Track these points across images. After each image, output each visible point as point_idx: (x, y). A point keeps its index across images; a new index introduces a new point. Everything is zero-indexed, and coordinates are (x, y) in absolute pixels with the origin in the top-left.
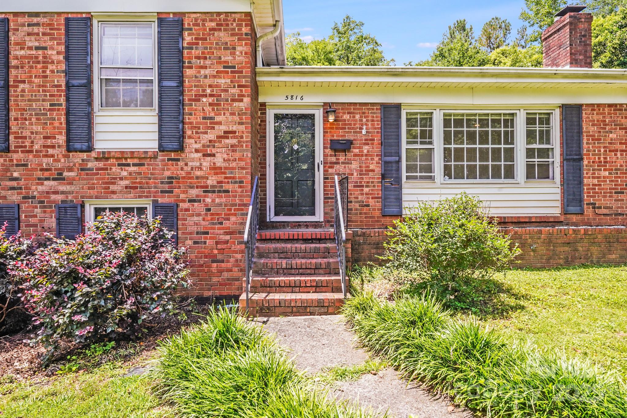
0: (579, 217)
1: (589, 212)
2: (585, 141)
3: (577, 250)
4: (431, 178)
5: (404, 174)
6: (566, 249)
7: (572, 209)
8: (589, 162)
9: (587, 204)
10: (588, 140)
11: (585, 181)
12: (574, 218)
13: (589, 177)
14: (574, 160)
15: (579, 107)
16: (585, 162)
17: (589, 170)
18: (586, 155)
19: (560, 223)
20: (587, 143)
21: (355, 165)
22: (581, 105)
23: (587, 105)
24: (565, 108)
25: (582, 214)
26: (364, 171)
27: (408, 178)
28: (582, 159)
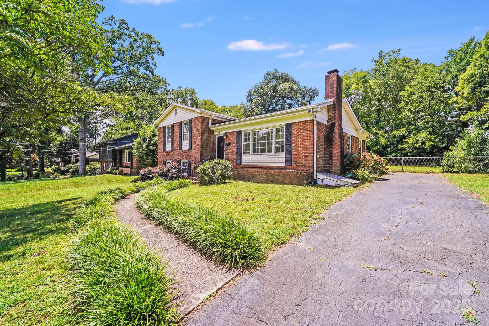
0: (290, 167)
1: (293, 165)
2: (293, 137)
3: (274, 178)
4: (249, 153)
5: (243, 152)
6: (271, 177)
7: (287, 164)
8: (294, 145)
9: (293, 162)
10: (294, 136)
11: (293, 152)
12: (289, 167)
13: (294, 151)
14: (288, 145)
15: (291, 124)
16: (293, 145)
17: (294, 148)
18: (293, 142)
19: (284, 169)
20: (294, 138)
21: (231, 150)
22: (292, 123)
23: (294, 123)
24: (287, 125)
25: (291, 165)
26: (233, 152)
27: (244, 153)
28: (292, 144)
